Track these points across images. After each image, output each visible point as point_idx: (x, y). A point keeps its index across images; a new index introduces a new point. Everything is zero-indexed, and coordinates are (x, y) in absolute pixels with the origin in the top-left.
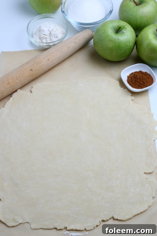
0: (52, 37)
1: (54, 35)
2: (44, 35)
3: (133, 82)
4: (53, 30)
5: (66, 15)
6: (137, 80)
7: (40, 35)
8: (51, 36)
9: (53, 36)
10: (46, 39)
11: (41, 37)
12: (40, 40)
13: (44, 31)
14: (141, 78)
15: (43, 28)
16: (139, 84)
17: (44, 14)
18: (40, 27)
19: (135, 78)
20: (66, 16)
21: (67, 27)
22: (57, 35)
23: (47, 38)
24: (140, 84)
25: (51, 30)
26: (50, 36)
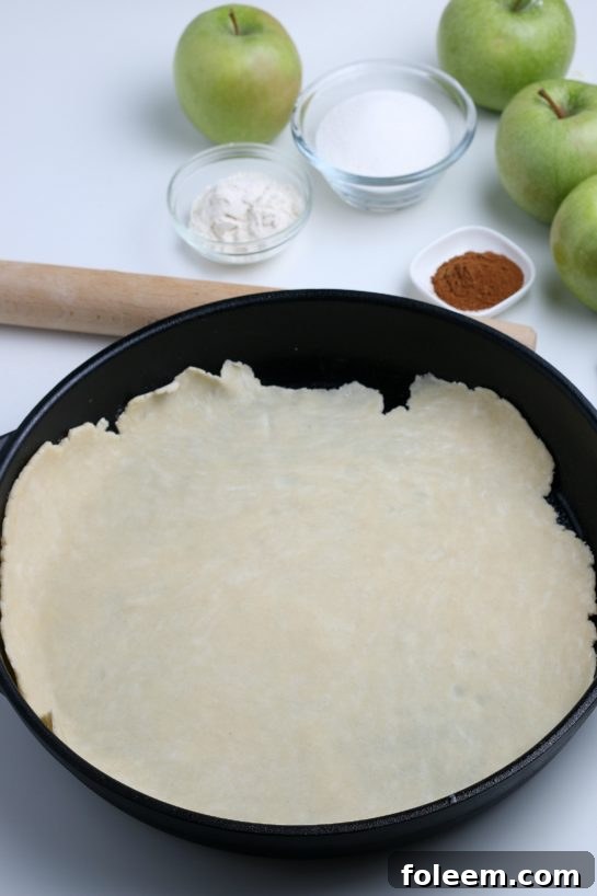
0: (257, 224)
1: (264, 218)
2: (228, 216)
3: (459, 290)
4: (258, 200)
5: (309, 151)
6: (469, 283)
7: (212, 218)
8: (254, 224)
9: (260, 221)
10: (233, 232)
11: (217, 222)
12: (212, 234)
13: (226, 201)
14: (483, 272)
15: (226, 192)
16: (480, 296)
17: (231, 145)
18: (214, 190)
19: (460, 277)
20: (307, 154)
21: (311, 189)
22: (273, 216)
23: (236, 228)
24: (483, 294)
25: (251, 199)
26: (249, 219)
